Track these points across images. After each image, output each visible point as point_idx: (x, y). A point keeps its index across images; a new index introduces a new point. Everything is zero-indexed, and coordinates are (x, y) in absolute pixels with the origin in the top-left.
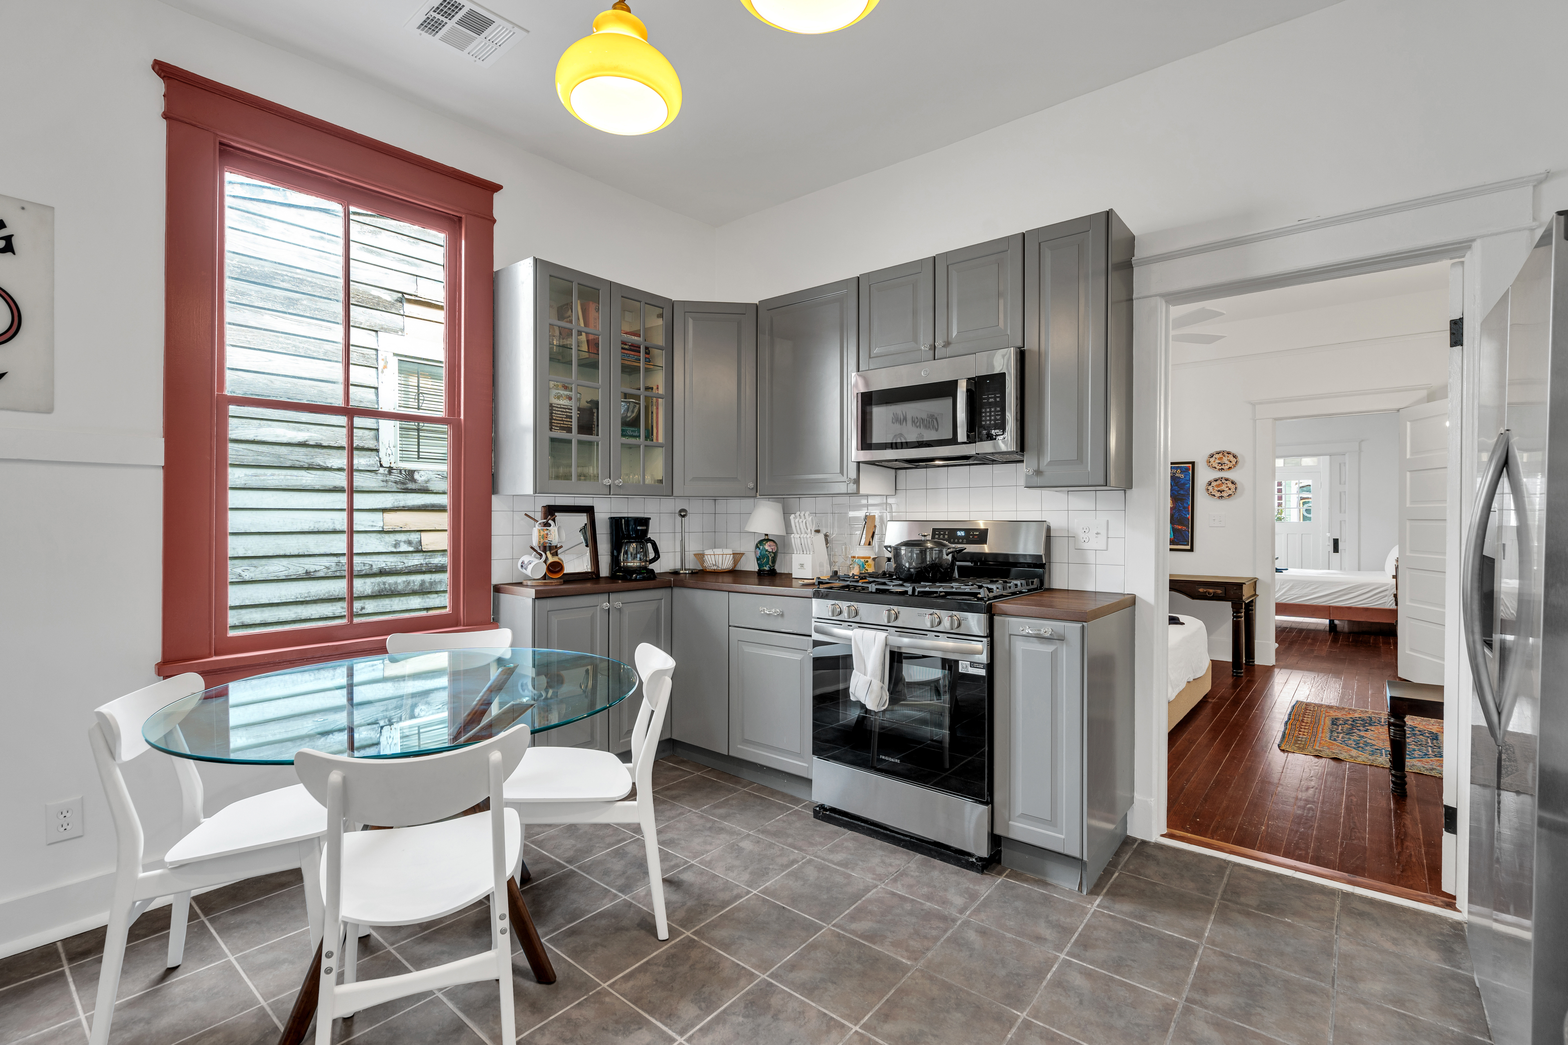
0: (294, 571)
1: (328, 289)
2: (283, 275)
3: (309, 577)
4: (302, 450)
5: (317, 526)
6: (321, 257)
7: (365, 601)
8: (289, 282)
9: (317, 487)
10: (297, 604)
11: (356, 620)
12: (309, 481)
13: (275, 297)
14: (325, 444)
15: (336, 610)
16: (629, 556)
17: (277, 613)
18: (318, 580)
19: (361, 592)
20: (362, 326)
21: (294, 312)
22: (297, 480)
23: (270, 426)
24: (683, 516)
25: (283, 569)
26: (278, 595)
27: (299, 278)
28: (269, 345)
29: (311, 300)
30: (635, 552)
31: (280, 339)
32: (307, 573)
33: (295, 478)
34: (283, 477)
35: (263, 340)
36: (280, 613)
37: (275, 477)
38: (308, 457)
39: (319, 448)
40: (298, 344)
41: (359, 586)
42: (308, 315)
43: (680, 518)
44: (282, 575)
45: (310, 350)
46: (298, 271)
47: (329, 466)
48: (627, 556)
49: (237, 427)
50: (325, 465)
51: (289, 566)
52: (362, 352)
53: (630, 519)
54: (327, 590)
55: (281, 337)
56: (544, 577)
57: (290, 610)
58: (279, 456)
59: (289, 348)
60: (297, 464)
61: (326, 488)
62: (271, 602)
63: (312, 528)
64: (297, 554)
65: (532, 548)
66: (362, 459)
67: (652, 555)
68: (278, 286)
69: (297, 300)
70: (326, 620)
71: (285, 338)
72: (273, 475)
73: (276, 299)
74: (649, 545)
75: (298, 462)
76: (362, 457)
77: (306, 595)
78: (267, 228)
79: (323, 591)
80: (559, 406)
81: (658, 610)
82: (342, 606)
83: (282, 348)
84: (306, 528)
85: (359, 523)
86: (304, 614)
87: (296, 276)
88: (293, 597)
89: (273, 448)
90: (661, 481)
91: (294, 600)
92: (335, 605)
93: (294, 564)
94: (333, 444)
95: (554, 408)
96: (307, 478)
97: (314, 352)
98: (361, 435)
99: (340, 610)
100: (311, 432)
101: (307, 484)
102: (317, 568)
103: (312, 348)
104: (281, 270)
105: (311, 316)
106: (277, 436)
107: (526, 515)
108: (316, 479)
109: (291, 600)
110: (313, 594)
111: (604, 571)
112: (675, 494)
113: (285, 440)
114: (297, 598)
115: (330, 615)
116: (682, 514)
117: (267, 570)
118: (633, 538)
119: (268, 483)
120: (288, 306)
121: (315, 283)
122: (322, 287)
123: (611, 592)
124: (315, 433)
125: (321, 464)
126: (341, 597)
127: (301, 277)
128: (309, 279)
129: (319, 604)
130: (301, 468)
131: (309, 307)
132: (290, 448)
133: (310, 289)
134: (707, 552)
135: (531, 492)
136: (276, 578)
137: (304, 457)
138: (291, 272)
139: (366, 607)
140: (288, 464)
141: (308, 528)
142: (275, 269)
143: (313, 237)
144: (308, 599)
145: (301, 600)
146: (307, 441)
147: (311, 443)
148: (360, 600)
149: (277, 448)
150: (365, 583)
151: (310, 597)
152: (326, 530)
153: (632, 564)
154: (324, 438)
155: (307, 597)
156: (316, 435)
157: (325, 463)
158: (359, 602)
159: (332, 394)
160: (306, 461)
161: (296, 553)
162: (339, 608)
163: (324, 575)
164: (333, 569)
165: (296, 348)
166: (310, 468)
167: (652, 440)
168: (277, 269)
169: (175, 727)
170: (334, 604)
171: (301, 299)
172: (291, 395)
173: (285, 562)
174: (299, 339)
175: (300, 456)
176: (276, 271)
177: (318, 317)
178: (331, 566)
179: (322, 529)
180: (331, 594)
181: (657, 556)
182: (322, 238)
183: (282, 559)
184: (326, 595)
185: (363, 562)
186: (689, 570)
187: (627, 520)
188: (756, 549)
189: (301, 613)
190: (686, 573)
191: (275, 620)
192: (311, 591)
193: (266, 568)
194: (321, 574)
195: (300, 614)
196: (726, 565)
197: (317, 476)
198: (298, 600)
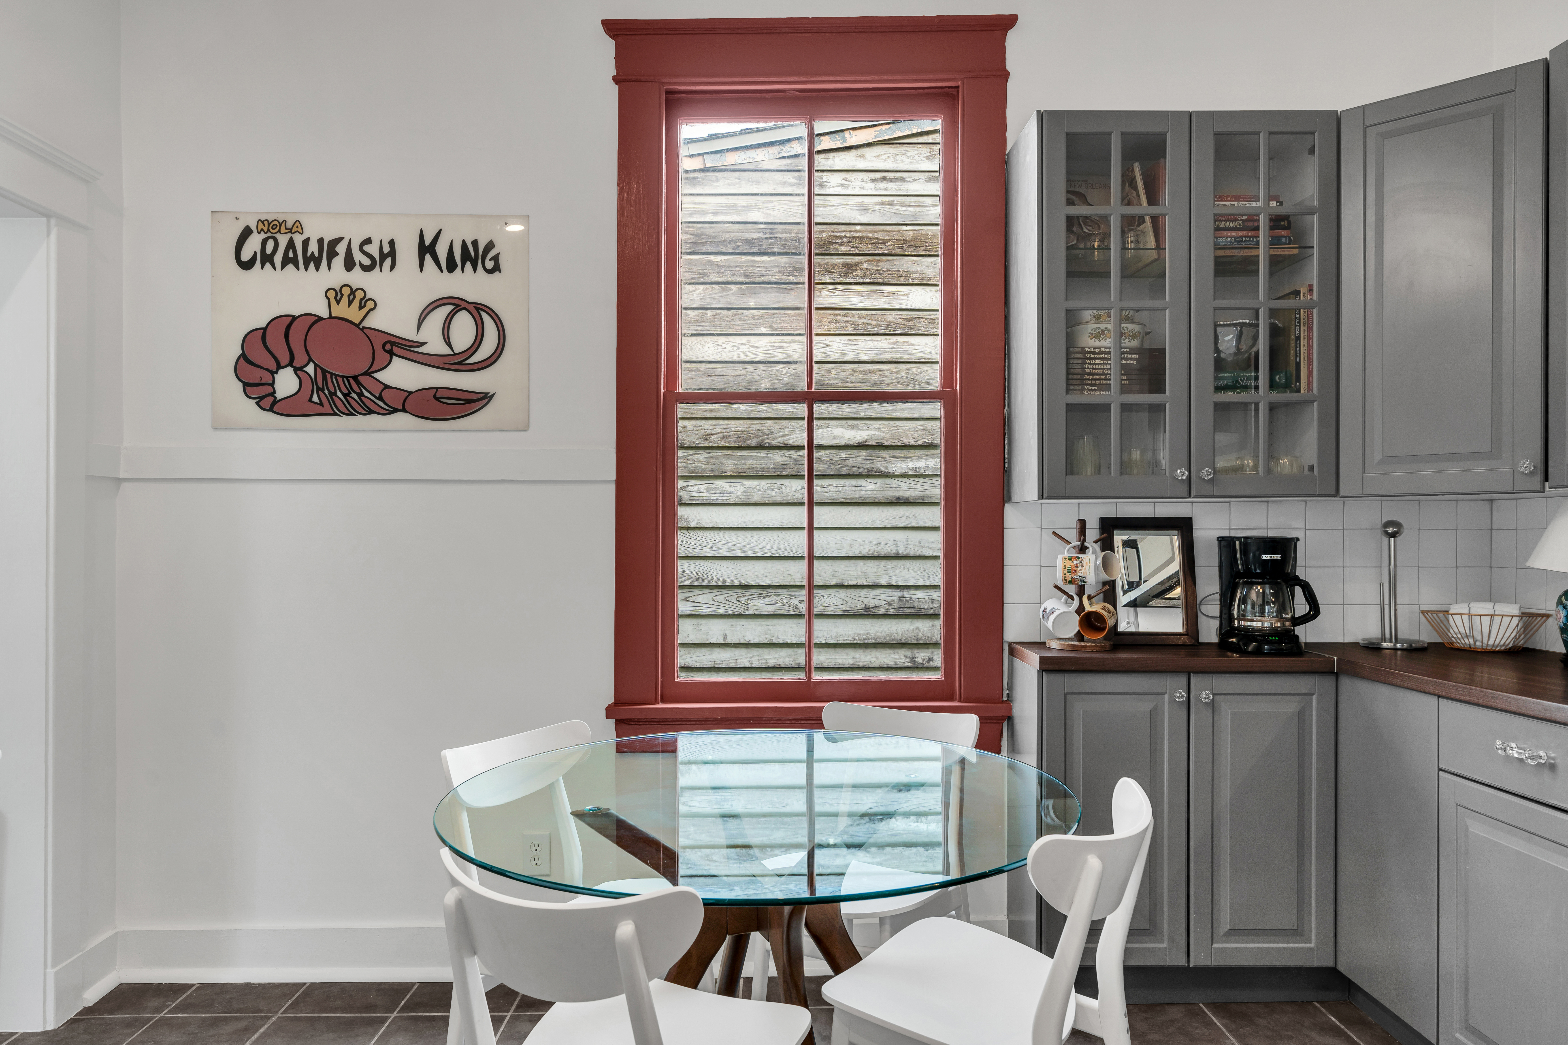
0: (852, 606)
1: (891, 242)
2: (841, 238)
3: (868, 613)
4: (861, 454)
5: (877, 549)
6: (883, 203)
7: (933, 650)
8: (847, 244)
9: (877, 499)
10: (855, 648)
11: (817, 676)
12: (869, 492)
13: (833, 266)
14: (886, 443)
15: (899, 659)
16: (1249, 607)
17: (833, 657)
18: (879, 618)
19: (928, 637)
20: (931, 282)
21: (853, 280)
22: (855, 491)
23: (827, 426)
24: (1393, 535)
25: (840, 602)
26: (835, 634)
27: (858, 237)
28: (826, 327)
29: (872, 261)
30: (1260, 601)
31: (839, 318)
32: (866, 608)
33: (853, 489)
34: (840, 488)
35: (821, 322)
36: (837, 657)
37: (832, 489)
38: (868, 462)
39: (879, 449)
40: (857, 320)
41: (926, 629)
42: (868, 281)
43: (1385, 540)
44: (839, 609)
45: (871, 325)
46: (858, 228)
47: (891, 471)
48: (1245, 608)
49: (794, 431)
50: (886, 471)
51: (847, 599)
52: (931, 317)
53: (1249, 541)
54: (888, 632)
55: (840, 315)
56: (1079, 636)
57: (847, 654)
58: (836, 463)
59: (847, 327)
60: (856, 471)
61: (888, 501)
62: (827, 642)
63: (872, 551)
64: (855, 584)
65: (1056, 587)
66: (931, 460)
67: (1301, 607)
68: (836, 252)
69: (857, 265)
70: (887, 670)
71: (844, 315)
72: (830, 486)
73: (834, 268)
74: (1298, 590)
75: (857, 469)
76: (930, 457)
77: (865, 637)
78: (825, 183)
79: (884, 633)
80: (1098, 350)
81: (1302, 716)
82: (905, 654)
83: (840, 328)
84: (865, 551)
85: (926, 545)
86: (862, 660)
87: (855, 235)
88: (851, 638)
89: (830, 453)
90: (1311, 468)
91: (852, 642)
92: (898, 653)
93: (852, 596)
94: (895, 442)
95: (1088, 355)
96: (867, 488)
97: (876, 326)
98: (929, 427)
99: (903, 660)
100: (871, 429)
101: (867, 496)
102: (878, 603)
103: (874, 322)
104: (841, 231)
105: (872, 281)
106: (835, 438)
107: (1054, 533)
108: (877, 489)
109: (848, 642)
110: (872, 636)
111: (1209, 632)
112: (1343, 492)
113: (842, 442)
114: (855, 639)
115: (892, 664)
116: (1390, 530)
117: (823, 603)
118: (1257, 576)
119: (825, 496)
120: (846, 276)
121: (877, 239)
122: (884, 242)
123: (1195, 672)
124: (876, 430)
125: (882, 469)
126: (904, 642)
127: (860, 234)
128: (870, 235)
129: (879, 650)
130: (859, 476)
131: (869, 270)
132: (849, 452)
133: (870, 247)
134: (1454, 609)
135: (1035, 496)
136: (832, 613)
137: (863, 462)
138: (850, 232)
139: (935, 658)
140: (846, 471)
141: (867, 551)
142: (833, 232)
143: (874, 180)
144: (866, 642)
145: (859, 642)
146: (866, 442)
147: (871, 443)
148: (928, 648)
149: (835, 452)
150: (933, 626)
151: (869, 639)
152: (887, 554)
153: (1260, 624)
154: (886, 436)
155: (865, 639)
156: (877, 433)
157: (886, 467)
158: (926, 650)
159: (895, 378)
160: (866, 467)
161: (854, 582)
162: (902, 657)
163: (885, 613)
164: (896, 605)
165: (855, 325)
166: (870, 475)
167: (1298, 391)
168: (836, 232)
169: (558, 780)
170: (897, 650)
171: (861, 263)
172: (849, 385)
173: (842, 593)
174: (858, 314)
175: (858, 460)
176: (834, 234)
177: (880, 281)
178: (894, 601)
179: (882, 554)
180: (893, 637)
181: (1315, 610)
182: (884, 179)
183: (839, 590)
184: (888, 638)
185: (931, 597)
186: (1403, 641)
187: (1246, 542)
188: (1557, 606)
189: (860, 658)
190: (1396, 649)
191: (832, 664)
192: (871, 632)
193: (823, 600)
194: (882, 611)
195: (858, 660)
196: (1500, 636)
197: (878, 485)
198: (855, 642)
